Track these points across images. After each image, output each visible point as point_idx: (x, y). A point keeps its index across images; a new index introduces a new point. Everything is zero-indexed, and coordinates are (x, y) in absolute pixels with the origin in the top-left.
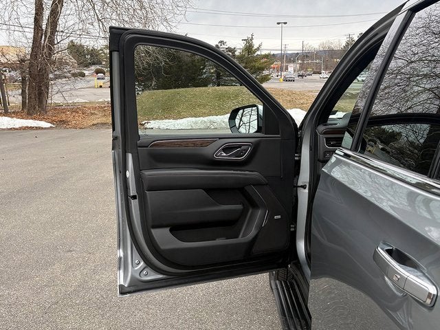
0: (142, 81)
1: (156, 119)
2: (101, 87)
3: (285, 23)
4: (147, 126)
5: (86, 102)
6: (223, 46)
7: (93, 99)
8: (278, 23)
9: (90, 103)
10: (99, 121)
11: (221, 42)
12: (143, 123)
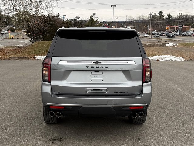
0: (35, 36)
1: (41, 55)
2: (12, 38)
3: (115, 6)
4: (37, 58)
5: (4, 47)
6: (78, 19)
7: (8, 45)
8: (112, 6)
9: (7, 47)
10: (13, 56)
11: (77, 17)
12: (35, 57)
